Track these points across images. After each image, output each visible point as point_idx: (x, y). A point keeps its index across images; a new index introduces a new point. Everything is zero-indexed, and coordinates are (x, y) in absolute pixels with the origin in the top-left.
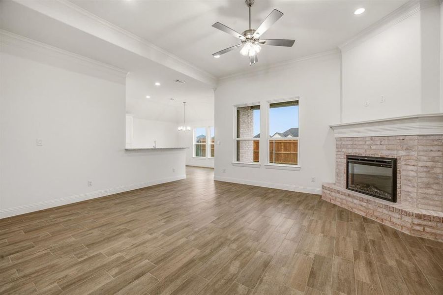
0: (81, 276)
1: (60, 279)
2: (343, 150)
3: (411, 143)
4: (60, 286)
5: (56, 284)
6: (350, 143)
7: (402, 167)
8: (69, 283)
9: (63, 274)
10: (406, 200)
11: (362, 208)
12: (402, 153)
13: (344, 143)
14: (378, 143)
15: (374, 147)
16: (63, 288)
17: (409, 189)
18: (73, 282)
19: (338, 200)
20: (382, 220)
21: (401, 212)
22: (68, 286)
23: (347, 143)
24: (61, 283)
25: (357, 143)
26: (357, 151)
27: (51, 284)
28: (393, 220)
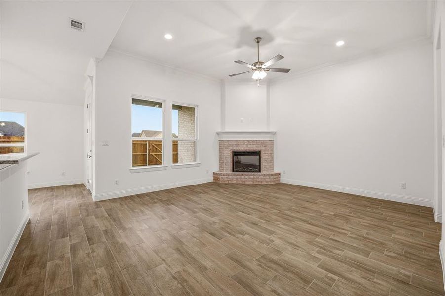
0: (355, 268)
1: (369, 280)
2: (230, 148)
3: (267, 143)
4: (374, 276)
5: (375, 280)
6: (235, 143)
7: (263, 154)
8: (367, 272)
9: (362, 281)
10: (265, 170)
11: (250, 179)
12: (263, 148)
13: (230, 143)
14: (252, 143)
15: (249, 146)
16: (374, 272)
17: (266, 164)
18: (365, 270)
19: (234, 179)
20: (261, 182)
21: (264, 175)
22: (370, 271)
23: (233, 143)
24: (372, 277)
25: (239, 143)
26: (240, 148)
27: (377, 283)
28: (267, 180)
